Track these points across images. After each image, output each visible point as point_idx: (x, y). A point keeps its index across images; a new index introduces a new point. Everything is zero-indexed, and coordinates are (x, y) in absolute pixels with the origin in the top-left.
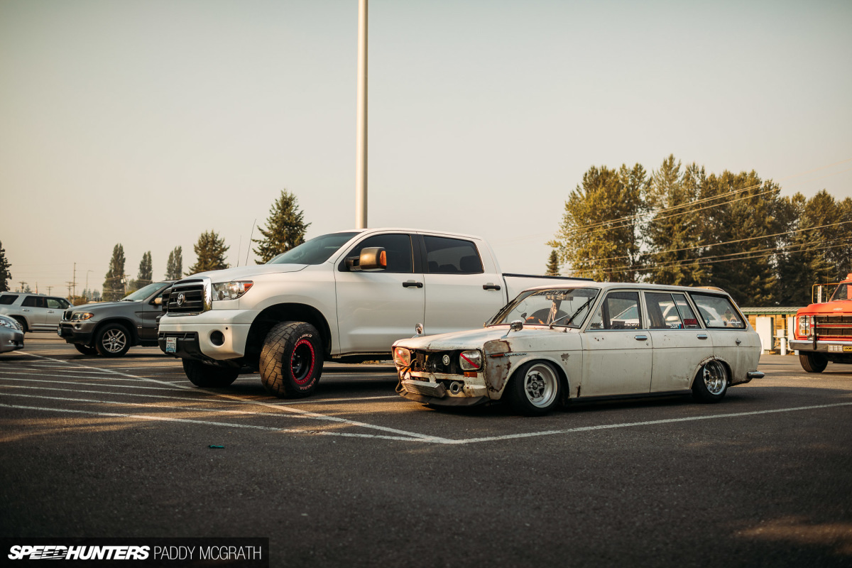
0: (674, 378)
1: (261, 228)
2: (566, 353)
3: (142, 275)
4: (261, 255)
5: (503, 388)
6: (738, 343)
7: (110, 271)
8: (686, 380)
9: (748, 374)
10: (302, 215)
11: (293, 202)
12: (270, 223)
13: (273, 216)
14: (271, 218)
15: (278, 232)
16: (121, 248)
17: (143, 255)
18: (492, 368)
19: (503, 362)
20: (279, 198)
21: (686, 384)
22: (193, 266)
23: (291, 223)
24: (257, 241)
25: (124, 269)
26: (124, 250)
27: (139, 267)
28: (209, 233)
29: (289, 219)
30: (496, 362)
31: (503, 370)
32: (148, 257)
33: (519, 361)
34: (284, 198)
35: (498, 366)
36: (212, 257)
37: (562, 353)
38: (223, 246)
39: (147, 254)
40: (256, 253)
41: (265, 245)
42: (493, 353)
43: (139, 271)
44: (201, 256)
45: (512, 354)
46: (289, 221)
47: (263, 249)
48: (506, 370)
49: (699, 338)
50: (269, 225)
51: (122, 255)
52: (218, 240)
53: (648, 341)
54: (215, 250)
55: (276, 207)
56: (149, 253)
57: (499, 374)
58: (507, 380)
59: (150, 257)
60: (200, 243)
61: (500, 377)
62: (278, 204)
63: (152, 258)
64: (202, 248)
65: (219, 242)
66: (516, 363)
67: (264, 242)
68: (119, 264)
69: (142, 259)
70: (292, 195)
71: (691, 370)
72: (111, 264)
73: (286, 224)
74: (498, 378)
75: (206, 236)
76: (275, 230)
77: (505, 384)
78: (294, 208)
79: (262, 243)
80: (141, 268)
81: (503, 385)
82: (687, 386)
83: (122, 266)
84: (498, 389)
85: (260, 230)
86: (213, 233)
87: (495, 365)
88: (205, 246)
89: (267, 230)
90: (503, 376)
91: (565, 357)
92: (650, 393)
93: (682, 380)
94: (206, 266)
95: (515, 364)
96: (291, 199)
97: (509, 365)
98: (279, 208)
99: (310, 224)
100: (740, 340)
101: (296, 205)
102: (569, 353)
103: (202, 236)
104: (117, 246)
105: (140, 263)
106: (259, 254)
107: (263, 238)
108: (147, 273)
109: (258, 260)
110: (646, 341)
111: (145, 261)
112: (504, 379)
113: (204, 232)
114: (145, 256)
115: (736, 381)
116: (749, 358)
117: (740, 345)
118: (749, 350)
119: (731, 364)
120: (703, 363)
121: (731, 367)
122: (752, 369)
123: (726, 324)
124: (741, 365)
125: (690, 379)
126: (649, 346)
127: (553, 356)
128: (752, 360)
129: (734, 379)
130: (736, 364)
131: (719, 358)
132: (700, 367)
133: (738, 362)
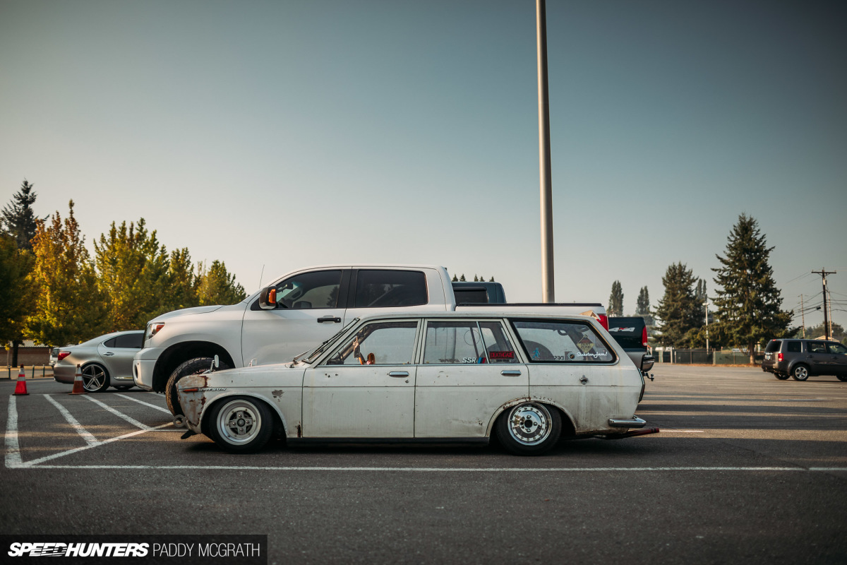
0: (455, 422)
1: (721, 257)
2: (278, 389)
3: (640, 310)
4: (723, 284)
5: (200, 422)
6: (584, 381)
7: (610, 307)
8: (477, 425)
9: (609, 421)
10: (764, 240)
11: (752, 227)
12: (730, 250)
13: (731, 243)
14: (730, 245)
15: (737, 259)
16: (619, 284)
17: (640, 290)
18: (186, 402)
19: (198, 397)
20: (737, 222)
21: (480, 430)
22: (662, 298)
23: (751, 248)
24: (716, 270)
25: (623, 304)
26: (622, 287)
27: (637, 302)
28: (677, 265)
29: (749, 245)
30: (190, 396)
31: (198, 405)
32: (645, 292)
33: (215, 396)
34: (742, 223)
35: (192, 401)
36: (681, 289)
37: (273, 390)
38: (692, 277)
39: (643, 288)
40: (717, 282)
41: (725, 274)
42: (186, 387)
43: (637, 306)
44: (669, 288)
45: (207, 389)
46: (749, 247)
47: (723, 278)
48: (200, 405)
49: (504, 374)
50: (728, 252)
51: (620, 292)
52: (687, 270)
53: (410, 379)
54: (683, 282)
55: (734, 233)
56: (646, 288)
57: (194, 409)
58: (202, 415)
59: (647, 292)
60: (667, 276)
61: (194, 411)
62: (736, 230)
63: (649, 293)
64: (670, 281)
65: (686, 273)
66: (211, 398)
67: (724, 271)
68: (618, 300)
69: (639, 294)
70: (751, 219)
71: (486, 413)
72: (610, 301)
73: (746, 251)
74: (192, 413)
75: (674, 268)
76: (735, 257)
77: (200, 419)
78: (755, 232)
79: (722, 272)
80: (638, 303)
81: (199, 419)
82: (481, 433)
83: (621, 302)
84: (195, 423)
85: (719, 258)
86: (680, 265)
87: (188, 399)
88: (673, 277)
89: (726, 258)
90: (198, 411)
91: (277, 393)
92: (414, 438)
94: (675, 298)
95: (209, 400)
96: (751, 223)
97: (203, 400)
98: (738, 234)
99: (773, 248)
100: (588, 377)
101: (757, 229)
102: (283, 389)
103: (670, 269)
104: (615, 283)
105: (637, 298)
106: (719, 283)
107: (721, 266)
108: (645, 307)
109: (718, 290)
110: (406, 379)
111: (643, 296)
112: (200, 414)
113: (671, 265)
114: (642, 291)
115: (586, 430)
116: (609, 401)
117: (587, 384)
118: (608, 390)
119: (566, 407)
120: (508, 405)
121: (566, 411)
122: (620, 415)
123: (573, 357)
124: (591, 410)
125: (485, 425)
126: (412, 383)
127: (260, 393)
128: (618, 404)
129: (578, 427)
130: (578, 407)
131: (542, 400)
132: (502, 409)
133: (583, 405)
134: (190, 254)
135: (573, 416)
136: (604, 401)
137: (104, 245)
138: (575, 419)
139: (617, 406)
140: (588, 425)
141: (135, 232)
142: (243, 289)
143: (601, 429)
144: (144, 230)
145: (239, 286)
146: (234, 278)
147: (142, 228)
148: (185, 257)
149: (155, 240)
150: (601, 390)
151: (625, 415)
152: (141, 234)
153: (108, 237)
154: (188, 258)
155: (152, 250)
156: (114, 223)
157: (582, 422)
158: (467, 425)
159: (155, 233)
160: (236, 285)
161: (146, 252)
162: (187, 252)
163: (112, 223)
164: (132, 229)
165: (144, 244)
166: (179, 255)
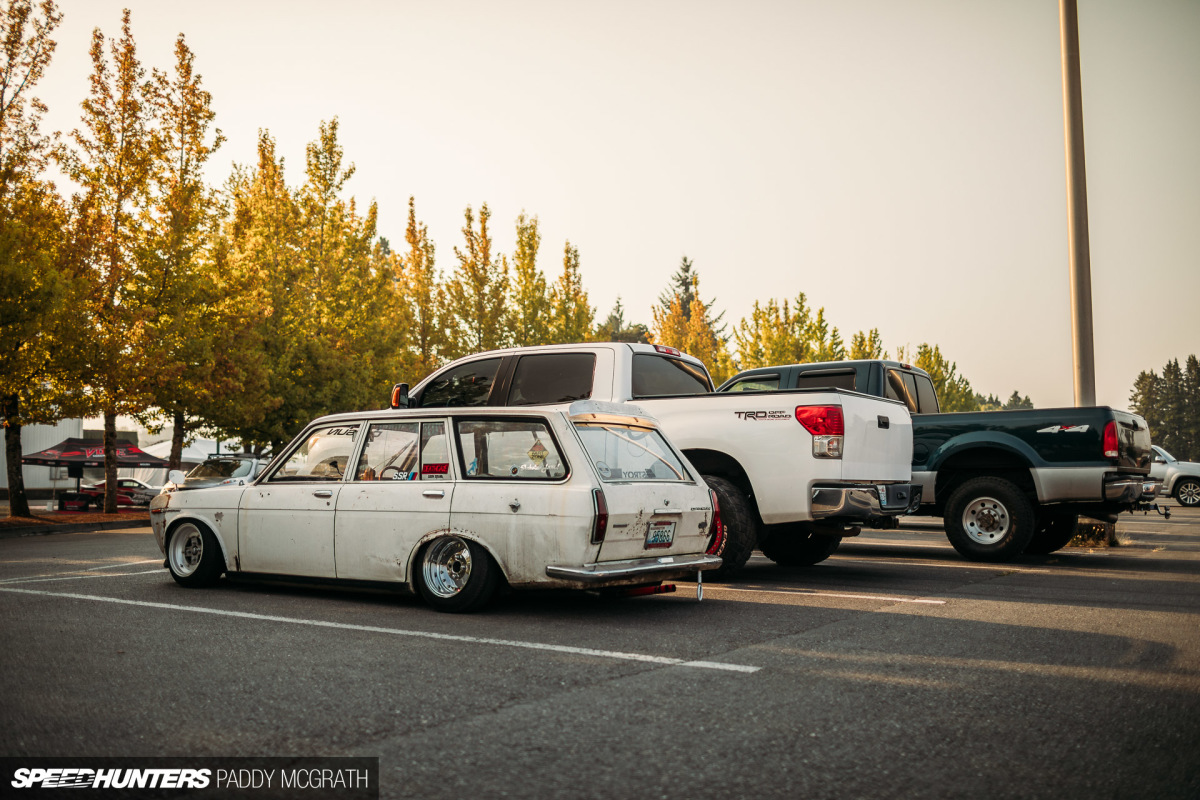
0: (373, 561)
2: (219, 511)
6: (515, 508)
8: (395, 565)
9: (548, 568)
19: (161, 519)
21: (399, 572)
33: (172, 518)
35: (157, 523)
37: (216, 511)
45: (167, 509)
48: (163, 529)
49: (427, 496)
53: (332, 500)
58: (164, 540)
71: (404, 549)
82: (401, 576)
91: (218, 516)
92: (338, 580)
93: (388, 565)
95: (168, 522)
97: (164, 522)
100: (521, 502)
102: (223, 511)
110: (327, 500)
115: (519, 580)
116: (546, 537)
117: (519, 512)
118: (544, 522)
119: (492, 545)
120: (425, 539)
121: (492, 551)
122: (562, 560)
123: (515, 472)
124: (523, 550)
125: (403, 565)
126: (332, 507)
127: (204, 515)
128: (557, 543)
129: (509, 575)
130: (507, 546)
131: (463, 534)
132: (419, 544)
133: (513, 543)
134: (880, 337)
135: (501, 559)
136: (539, 539)
137: (746, 333)
138: (504, 562)
139: (556, 547)
140: (522, 573)
141: (792, 313)
142: (967, 383)
143: (539, 581)
144: (805, 310)
145: (961, 380)
146: (954, 368)
147: (802, 307)
148: (874, 342)
149: (822, 321)
150: (536, 521)
151: (570, 561)
152: (801, 314)
153: (751, 323)
154: (878, 343)
155: (819, 334)
156: (757, 304)
157: (514, 567)
158: (385, 564)
159: (821, 312)
160: (956, 378)
161: (810, 338)
162: (877, 335)
163: (754, 303)
164: (786, 309)
165: (806, 328)
166: (863, 340)
